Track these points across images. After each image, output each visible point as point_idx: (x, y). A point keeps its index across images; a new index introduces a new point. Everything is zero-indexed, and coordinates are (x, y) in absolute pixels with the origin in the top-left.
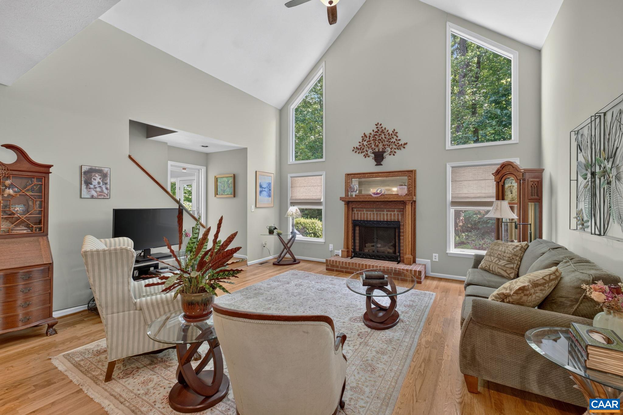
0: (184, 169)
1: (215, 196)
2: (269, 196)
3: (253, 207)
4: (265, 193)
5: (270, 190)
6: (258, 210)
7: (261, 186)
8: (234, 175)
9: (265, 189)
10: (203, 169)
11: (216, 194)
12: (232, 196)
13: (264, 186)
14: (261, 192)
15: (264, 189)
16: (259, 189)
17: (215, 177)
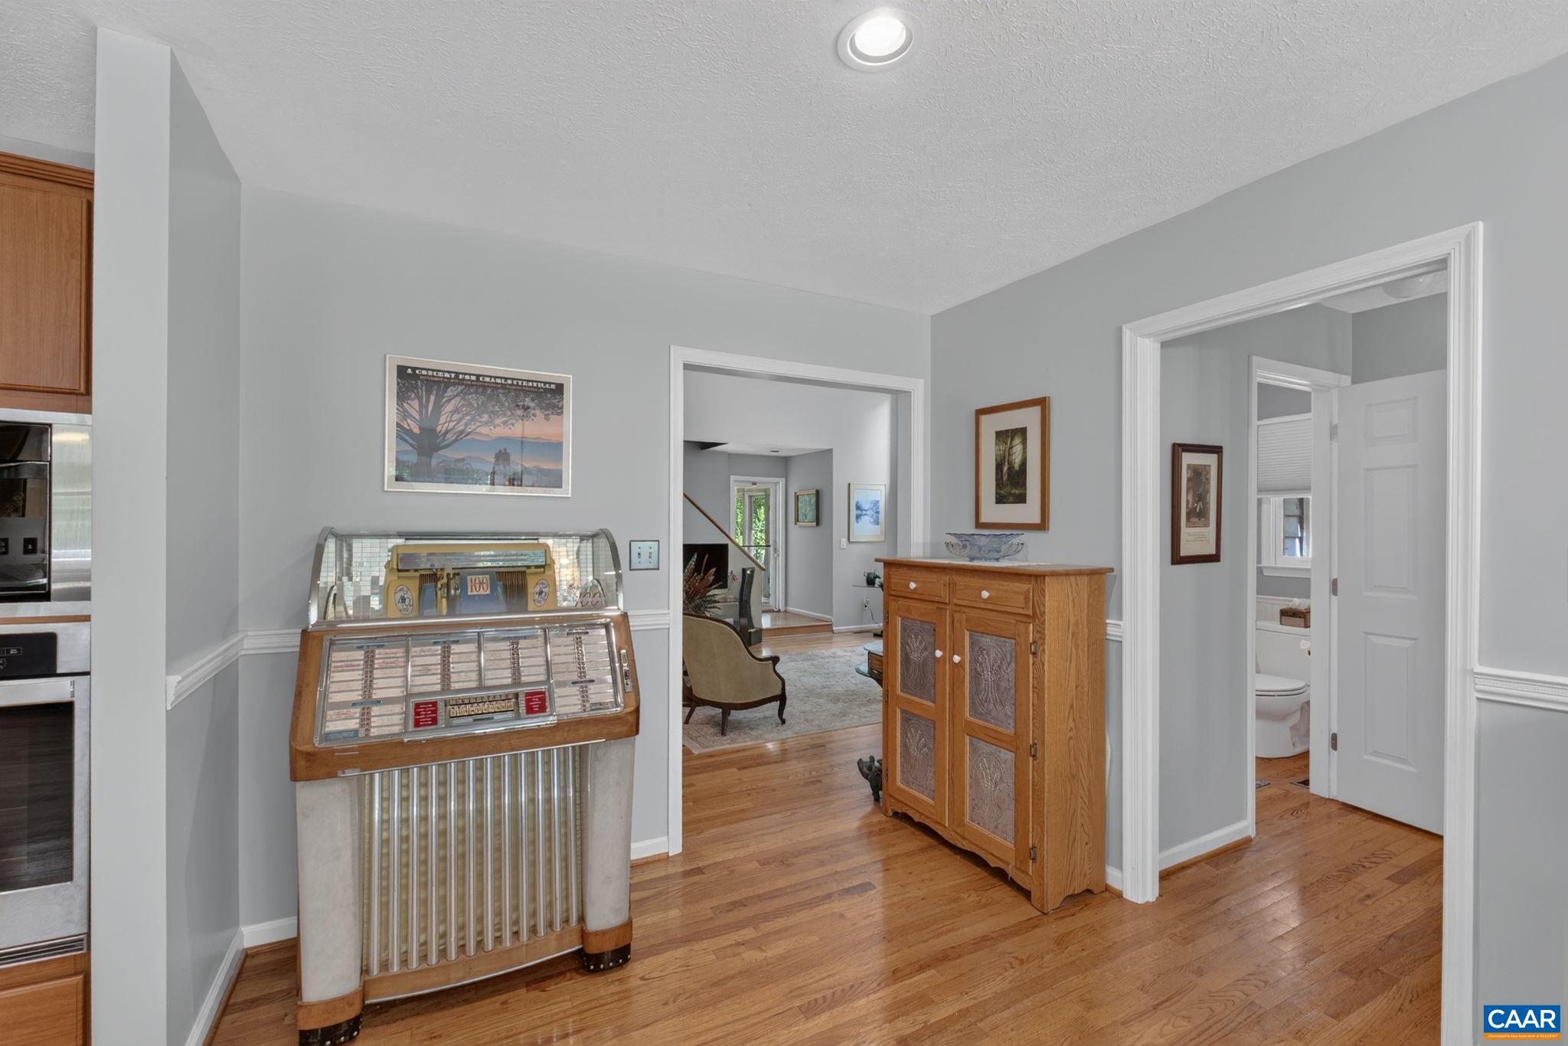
0: (754, 484)
1: (796, 524)
2: (877, 522)
3: (844, 540)
4: (866, 519)
5: (878, 512)
6: (851, 546)
7: (858, 508)
8: (817, 492)
9: (867, 513)
10: (782, 481)
11: (797, 520)
12: (815, 523)
13: (865, 506)
14: (858, 517)
15: (864, 512)
16: (854, 512)
17: (795, 493)
